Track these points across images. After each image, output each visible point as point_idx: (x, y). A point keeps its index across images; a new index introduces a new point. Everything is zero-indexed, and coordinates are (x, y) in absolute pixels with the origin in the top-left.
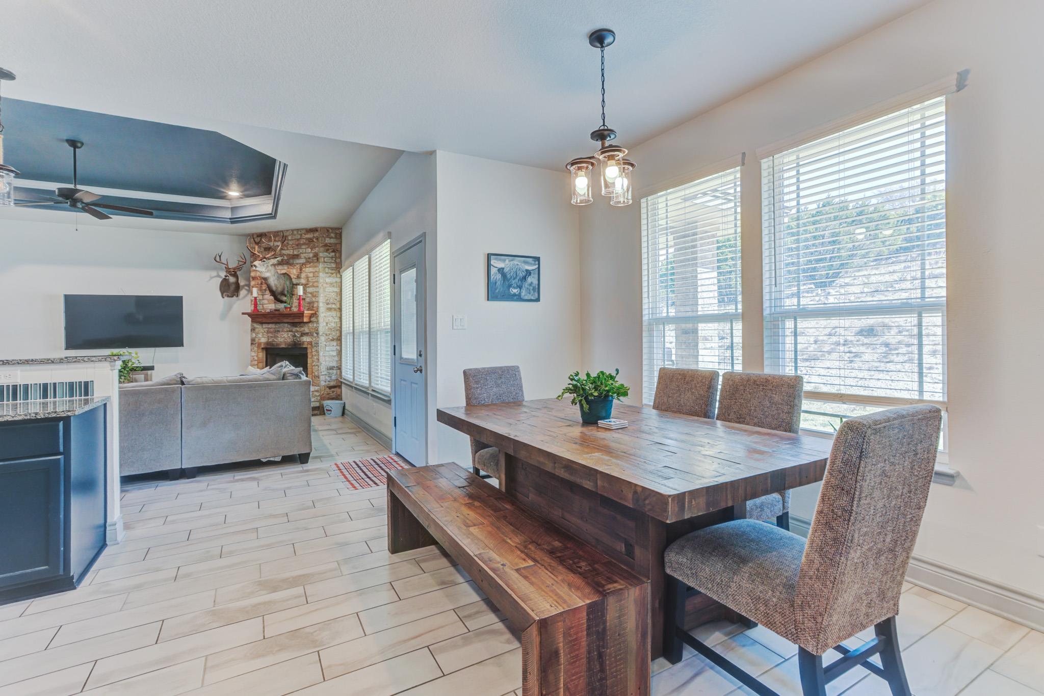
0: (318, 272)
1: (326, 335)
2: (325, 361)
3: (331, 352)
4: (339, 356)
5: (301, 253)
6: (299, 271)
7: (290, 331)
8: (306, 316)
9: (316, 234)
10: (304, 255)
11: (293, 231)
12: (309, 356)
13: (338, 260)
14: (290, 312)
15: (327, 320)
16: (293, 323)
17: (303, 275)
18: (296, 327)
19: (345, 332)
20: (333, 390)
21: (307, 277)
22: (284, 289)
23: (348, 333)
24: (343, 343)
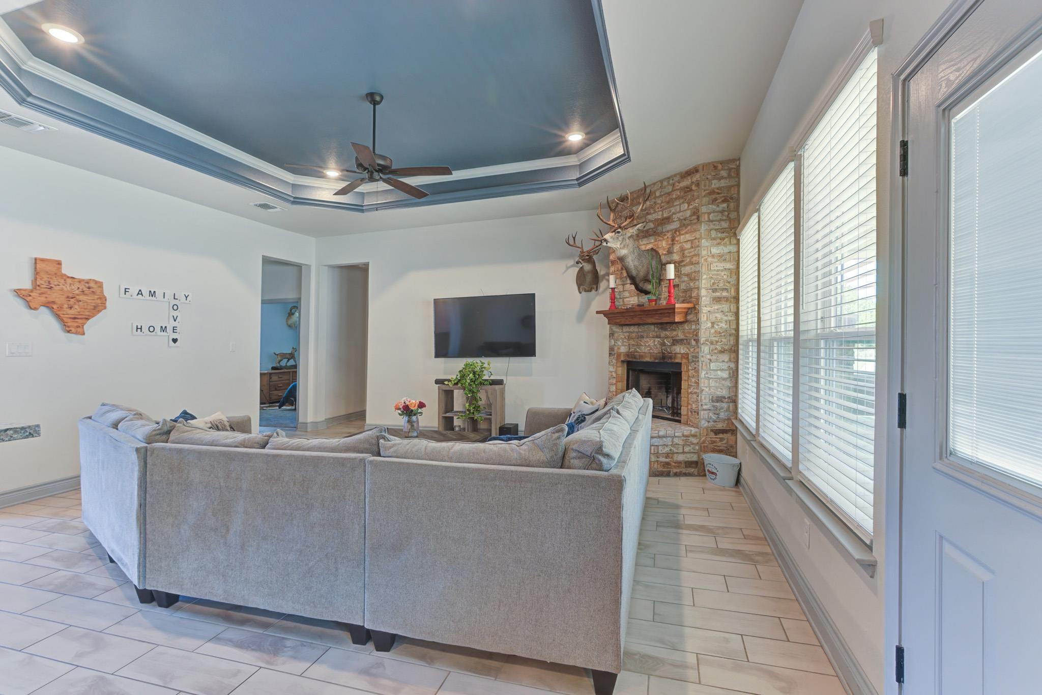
0: (699, 239)
1: (712, 343)
2: (710, 387)
3: (719, 373)
4: (733, 380)
5: (674, 213)
6: (670, 242)
7: (657, 337)
8: (680, 313)
9: (697, 177)
10: (679, 215)
11: (661, 181)
12: (684, 377)
13: (733, 215)
14: (656, 308)
15: (713, 317)
16: (661, 324)
17: (676, 248)
18: (666, 330)
19: (745, 338)
20: (721, 436)
21: (682, 250)
22: (648, 273)
23: (750, 340)
24: (740, 357)
